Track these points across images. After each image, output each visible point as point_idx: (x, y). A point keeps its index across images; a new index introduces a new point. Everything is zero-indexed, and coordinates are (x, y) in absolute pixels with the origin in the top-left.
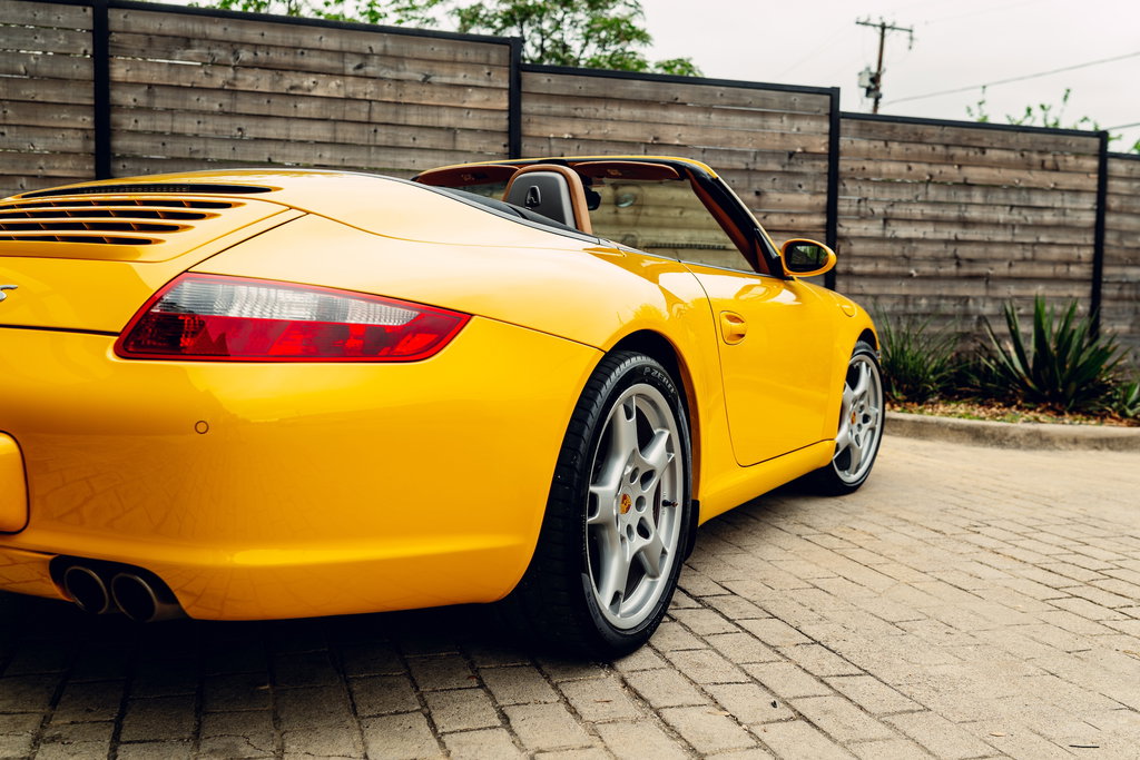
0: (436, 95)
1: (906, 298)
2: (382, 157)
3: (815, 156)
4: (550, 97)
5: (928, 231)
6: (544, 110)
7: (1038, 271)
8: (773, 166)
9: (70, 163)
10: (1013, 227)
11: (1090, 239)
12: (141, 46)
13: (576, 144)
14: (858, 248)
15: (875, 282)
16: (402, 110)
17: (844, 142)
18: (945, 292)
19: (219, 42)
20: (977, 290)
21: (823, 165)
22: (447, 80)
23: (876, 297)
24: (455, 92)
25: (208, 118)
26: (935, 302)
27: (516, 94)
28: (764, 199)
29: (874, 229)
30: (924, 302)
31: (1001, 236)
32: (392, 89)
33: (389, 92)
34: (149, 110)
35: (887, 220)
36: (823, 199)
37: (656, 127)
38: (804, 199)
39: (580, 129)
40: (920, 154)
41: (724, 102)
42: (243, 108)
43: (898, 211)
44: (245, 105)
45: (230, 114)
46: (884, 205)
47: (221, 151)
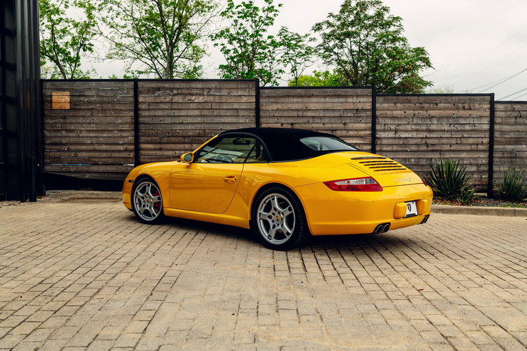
0: (232, 99)
1: (405, 159)
2: (215, 119)
3: (366, 110)
4: (269, 97)
5: (415, 135)
6: (267, 101)
7: (463, 148)
8: (350, 115)
9: (127, 126)
10: (452, 131)
11: (487, 135)
12: (147, 91)
13: (278, 111)
14: (384, 142)
15: (393, 153)
16: (221, 104)
17: (378, 105)
18: (422, 157)
20: (437, 155)
21: (369, 113)
22: (235, 94)
24: (238, 98)
25: (165, 111)
26: (417, 160)
27: (258, 97)
28: (347, 126)
29: (391, 135)
30: (413, 160)
31: (446, 135)
33: (217, 99)
34: (149, 110)
35: (396, 131)
36: (370, 125)
37: (306, 104)
38: (362, 126)
39: (279, 106)
40: (409, 107)
41: (331, 94)
42: (174, 107)
43: (400, 128)
44: (175, 106)
45: (171, 109)
46: (395, 126)
47: (169, 120)
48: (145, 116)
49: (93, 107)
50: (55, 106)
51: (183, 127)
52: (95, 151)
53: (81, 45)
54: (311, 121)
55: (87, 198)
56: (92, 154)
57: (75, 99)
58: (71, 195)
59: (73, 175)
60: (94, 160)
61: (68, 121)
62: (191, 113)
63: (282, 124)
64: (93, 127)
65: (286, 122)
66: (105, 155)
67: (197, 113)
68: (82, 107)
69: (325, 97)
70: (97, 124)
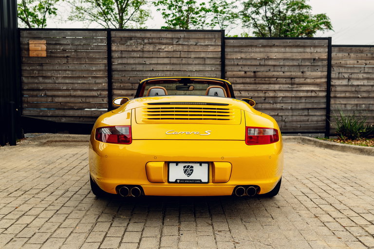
0: (200, 48)
1: (357, 104)
2: (184, 67)
3: (323, 60)
4: (234, 47)
5: (366, 82)
6: (232, 51)
8: (307, 63)
9: (101, 73)
12: (119, 40)
13: (242, 60)
14: (338, 89)
15: (345, 99)
16: (189, 53)
17: (333, 55)
18: (372, 103)
19: (139, 38)
21: (325, 63)
22: (203, 44)
23: (345, 104)
24: (205, 47)
25: (136, 59)
26: (368, 106)
27: (223, 46)
28: (305, 74)
29: (345, 82)
30: (363, 106)
32: (187, 47)
33: (186, 48)
34: (122, 57)
35: (349, 79)
36: (326, 73)
37: (268, 54)
38: (319, 74)
39: (243, 56)
40: (362, 57)
41: (291, 44)
42: (146, 55)
43: (354, 76)
45: (142, 57)
46: (348, 74)
47: (140, 68)
48: (117, 64)
49: (68, 55)
50: (32, 54)
51: (153, 74)
52: (70, 96)
53: (47, 9)
54: (272, 69)
55: (64, 141)
56: (68, 99)
57: (51, 47)
58: (49, 137)
59: (50, 119)
60: (70, 104)
61: (45, 68)
62: (161, 61)
63: (245, 72)
64: (69, 74)
65: (249, 70)
66: (80, 100)
67: (166, 61)
68: (58, 55)
69: (285, 47)
70: (72, 71)
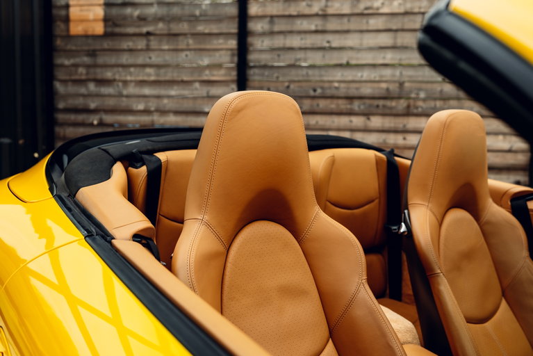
9: (223, 72)
34: (272, 33)
42: (331, 27)
44: (332, 25)
47: (316, 58)
48: (261, 51)
49: (150, 29)
50: (76, 29)
51: (349, 75)
57: (114, 11)
61: (100, 60)
64: (150, 74)
67: (385, 39)
68: (130, 30)
70: (158, 66)
